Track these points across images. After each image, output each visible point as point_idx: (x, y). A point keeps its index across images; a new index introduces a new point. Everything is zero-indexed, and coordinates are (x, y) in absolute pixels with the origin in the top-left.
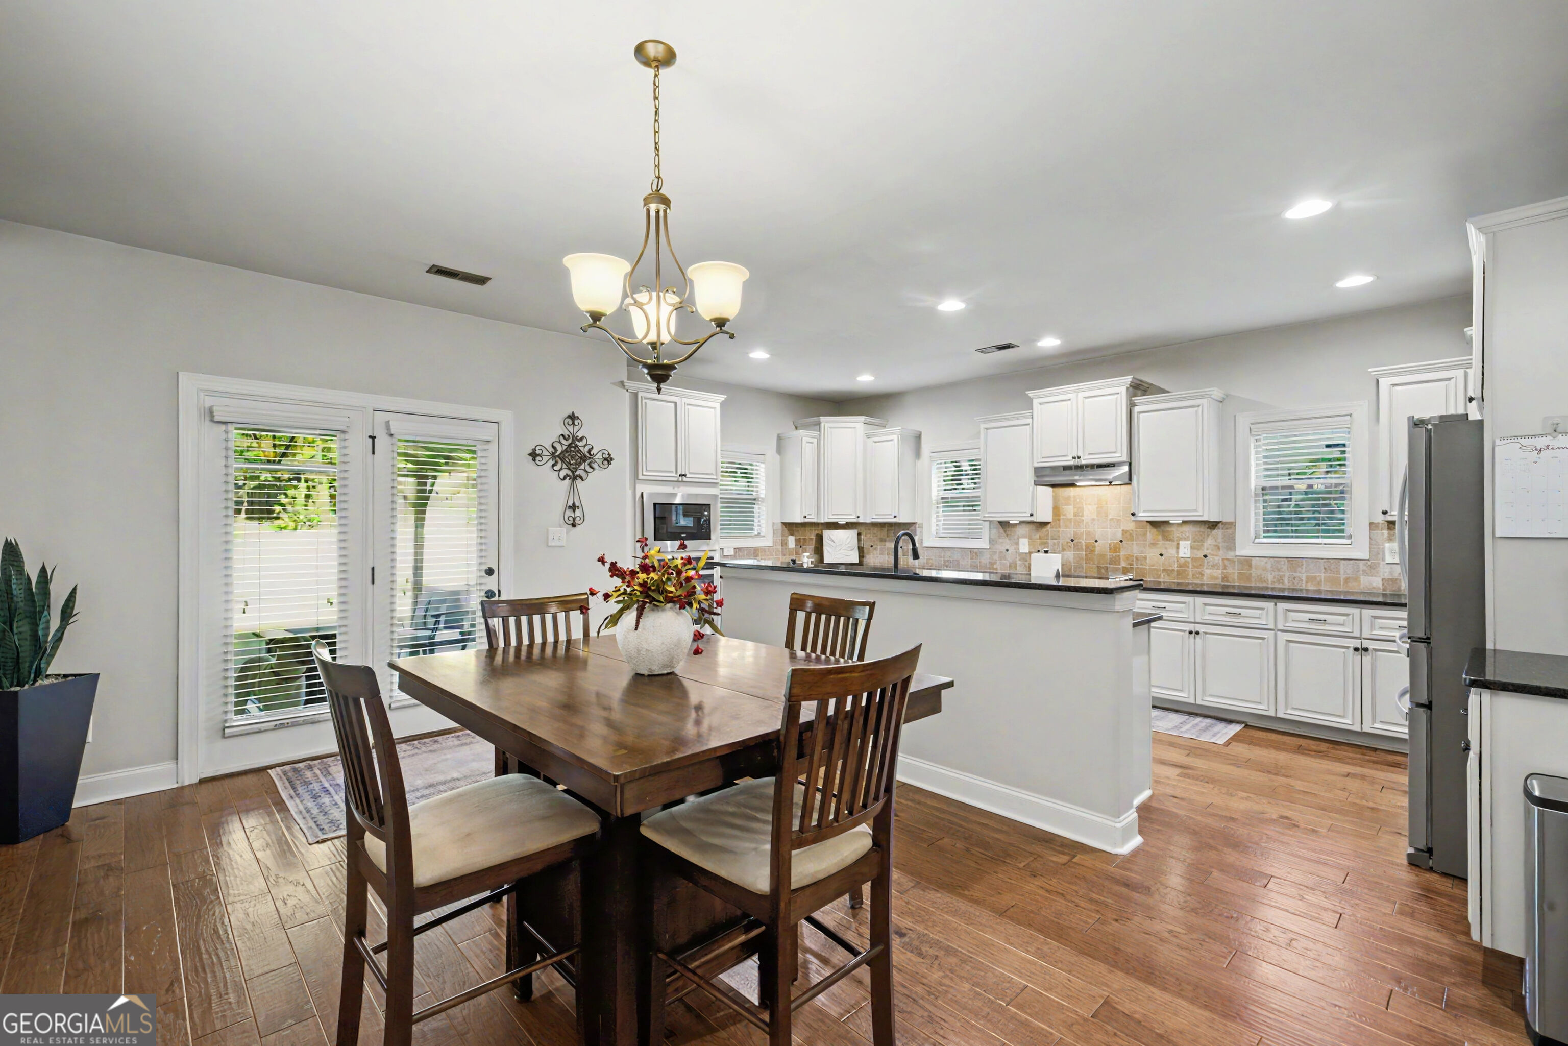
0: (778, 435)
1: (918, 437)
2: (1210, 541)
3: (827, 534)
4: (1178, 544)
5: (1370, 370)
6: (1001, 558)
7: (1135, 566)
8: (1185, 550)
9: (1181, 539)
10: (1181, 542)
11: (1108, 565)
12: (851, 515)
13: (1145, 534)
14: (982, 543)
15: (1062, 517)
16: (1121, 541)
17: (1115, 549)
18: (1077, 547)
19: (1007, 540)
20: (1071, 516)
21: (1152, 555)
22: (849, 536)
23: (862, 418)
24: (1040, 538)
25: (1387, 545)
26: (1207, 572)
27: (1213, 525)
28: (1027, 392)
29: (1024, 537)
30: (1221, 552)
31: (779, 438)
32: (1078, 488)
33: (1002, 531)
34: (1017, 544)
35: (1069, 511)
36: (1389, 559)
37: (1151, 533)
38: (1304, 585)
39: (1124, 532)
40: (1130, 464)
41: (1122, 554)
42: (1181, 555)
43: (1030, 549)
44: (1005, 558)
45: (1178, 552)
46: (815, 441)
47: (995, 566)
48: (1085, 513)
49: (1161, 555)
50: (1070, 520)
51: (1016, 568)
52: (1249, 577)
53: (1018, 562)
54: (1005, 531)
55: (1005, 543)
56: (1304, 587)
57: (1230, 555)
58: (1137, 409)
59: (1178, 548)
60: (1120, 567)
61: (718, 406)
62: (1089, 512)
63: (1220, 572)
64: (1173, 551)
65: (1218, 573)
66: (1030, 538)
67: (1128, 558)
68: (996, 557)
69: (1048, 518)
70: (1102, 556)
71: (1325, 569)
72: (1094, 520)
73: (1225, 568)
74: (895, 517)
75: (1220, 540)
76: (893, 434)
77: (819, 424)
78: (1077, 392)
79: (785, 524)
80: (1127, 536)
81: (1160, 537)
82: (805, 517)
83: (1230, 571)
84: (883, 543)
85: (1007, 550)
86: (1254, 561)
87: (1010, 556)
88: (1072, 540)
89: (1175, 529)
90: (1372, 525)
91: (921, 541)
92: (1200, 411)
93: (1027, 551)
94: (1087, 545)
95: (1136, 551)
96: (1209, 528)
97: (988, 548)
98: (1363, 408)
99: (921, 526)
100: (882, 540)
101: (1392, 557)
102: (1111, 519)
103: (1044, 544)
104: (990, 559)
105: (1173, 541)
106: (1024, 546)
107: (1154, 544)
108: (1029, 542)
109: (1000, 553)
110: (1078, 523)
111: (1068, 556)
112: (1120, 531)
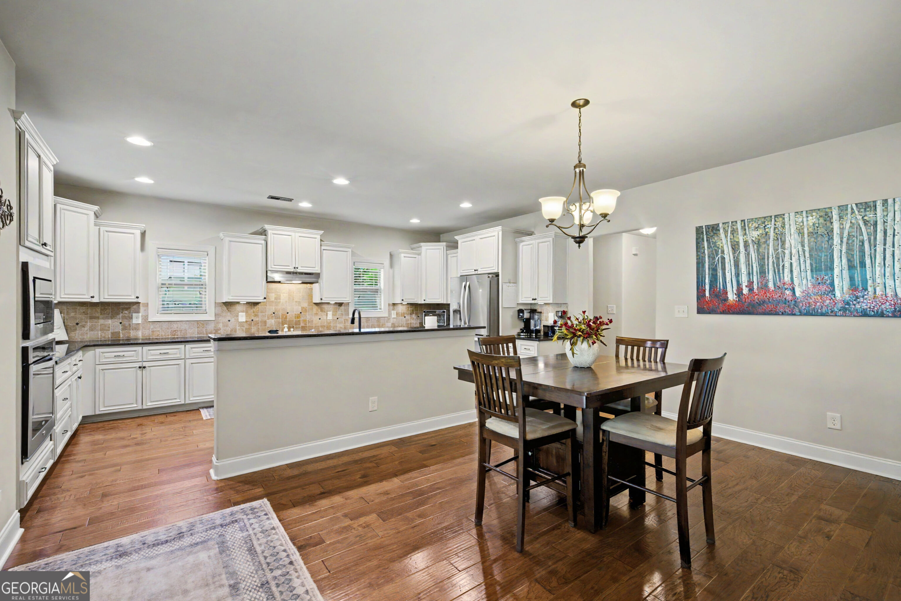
1: (143, 234)
2: (339, 312)
4: (327, 314)
6: (224, 326)
7: (308, 325)
8: (330, 316)
9: (327, 311)
11: (294, 326)
12: (85, 295)
13: (312, 309)
14: (210, 316)
15: (268, 300)
16: (301, 313)
17: (298, 316)
18: (277, 317)
19: (229, 314)
20: (274, 299)
21: (315, 319)
23: (96, 208)
24: (254, 313)
25: (392, 311)
26: (338, 325)
27: (340, 304)
28: (265, 225)
29: (243, 312)
30: (344, 317)
33: (225, 308)
34: (237, 316)
35: (273, 297)
36: (393, 317)
37: (315, 307)
39: (303, 308)
41: (302, 319)
42: (328, 318)
43: (246, 319)
44: (227, 326)
45: (327, 318)
47: (219, 332)
48: (281, 298)
49: (320, 319)
50: (272, 302)
51: (235, 332)
53: (238, 328)
54: (228, 309)
55: (228, 316)
57: (347, 317)
58: (324, 248)
59: (327, 315)
62: (284, 297)
63: (343, 325)
64: (325, 317)
65: (342, 325)
66: (247, 312)
67: (305, 321)
68: (220, 325)
69: (260, 299)
70: (291, 321)
72: (286, 301)
73: (345, 323)
74: (137, 297)
75: (343, 311)
76: (133, 228)
78: (295, 232)
80: (305, 310)
81: (319, 310)
83: (347, 324)
84: (94, 320)
85: (229, 321)
87: (231, 325)
88: (274, 313)
89: (325, 306)
90: (389, 304)
91: (145, 318)
92: (347, 254)
93: (245, 321)
94: (283, 315)
95: (308, 317)
96: (339, 306)
97: (214, 319)
98: (387, 262)
99: (147, 305)
100: (92, 318)
101: (394, 315)
102: (296, 302)
103: (256, 315)
104: (215, 327)
105: (325, 312)
106: (242, 318)
107: (317, 314)
108: (246, 315)
109: (223, 323)
110: (278, 303)
111: (272, 322)
112: (300, 307)
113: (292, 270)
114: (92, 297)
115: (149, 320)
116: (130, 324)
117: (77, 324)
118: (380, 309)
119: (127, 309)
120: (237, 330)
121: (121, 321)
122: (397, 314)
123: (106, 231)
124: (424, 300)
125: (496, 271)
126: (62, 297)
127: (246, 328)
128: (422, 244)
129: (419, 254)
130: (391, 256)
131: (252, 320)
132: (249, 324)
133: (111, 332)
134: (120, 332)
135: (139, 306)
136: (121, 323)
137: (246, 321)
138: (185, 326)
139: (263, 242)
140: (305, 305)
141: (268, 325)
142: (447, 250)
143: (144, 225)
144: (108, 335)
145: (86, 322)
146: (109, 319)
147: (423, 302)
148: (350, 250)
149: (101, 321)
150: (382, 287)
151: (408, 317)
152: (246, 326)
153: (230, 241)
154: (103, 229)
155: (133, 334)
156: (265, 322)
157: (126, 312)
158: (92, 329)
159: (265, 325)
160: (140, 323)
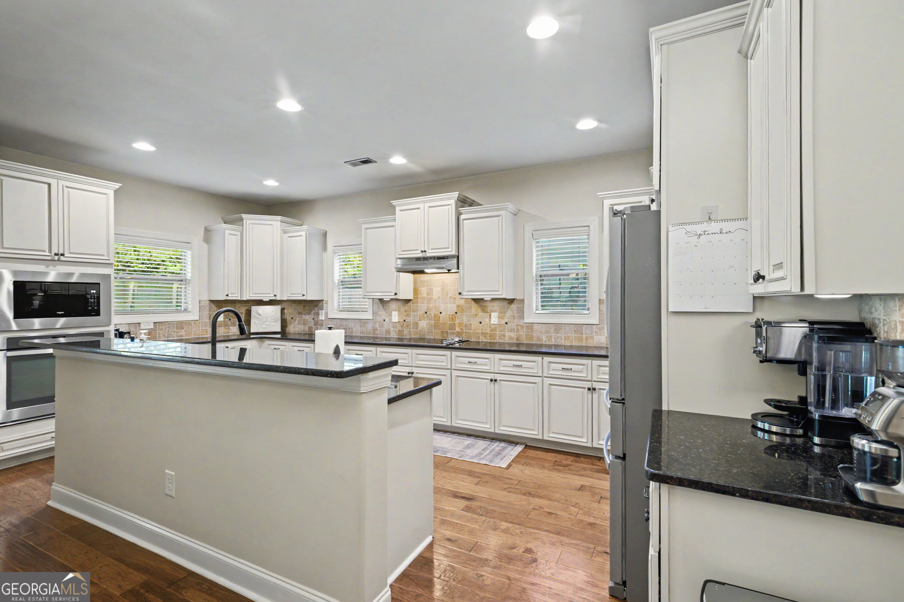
0: (205, 228)
1: (325, 234)
2: (509, 313)
3: (255, 309)
4: (490, 315)
5: (598, 194)
6: (380, 326)
7: (464, 331)
8: (495, 319)
9: (492, 311)
10: (492, 314)
11: (449, 331)
12: (270, 294)
13: (471, 308)
14: (368, 316)
15: (419, 296)
16: (456, 313)
17: (453, 318)
18: (429, 318)
20: (425, 295)
21: (474, 323)
22: (274, 311)
23: (279, 218)
24: (406, 311)
26: (507, 334)
27: (511, 301)
28: (391, 202)
29: (396, 310)
30: (516, 321)
31: (207, 231)
32: (425, 275)
33: (380, 305)
34: (391, 315)
35: (424, 291)
37: (475, 307)
38: (563, 342)
39: (458, 306)
40: (458, 257)
41: (457, 322)
42: (492, 322)
43: (399, 318)
44: (383, 326)
45: (490, 321)
46: (239, 234)
47: (376, 332)
48: (434, 294)
49: (481, 323)
50: (424, 298)
51: (389, 333)
52: (531, 338)
53: (392, 329)
54: (383, 306)
55: (383, 314)
56: (563, 344)
57: (521, 322)
58: (462, 217)
59: (490, 318)
60: (455, 331)
61: (111, 193)
62: (436, 291)
63: (515, 334)
64: (487, 320)
65: (513, 335)
66: (399, 311)
67: (460, 324)
68: (377, 325)
69: (410, 296)
70: (444, 324)
71: (575, 331)
72: (439, 298)
73: (518, 331)
74: (303, 295)
75: (515, 312)
76: (302, 231)
77: (242, 220)
78: (424, 202)
79: (212, 301)
80: (460, 309)
81: (480, 310)
82: (227, 295)
83: (521, 333)
84: (300, 316)
85: (384, 320)
86: (535, 327)
87: (386, 326)
88: (426, 313)
89: (488, 304)
91: (327, 314)
92: (503, 219)
93: (397, 321)
94: (435, 316)
95: (465, 320)
96: (509, 303)
97: (372, 318)
98: (595, 221)
99: (327, 303)
100: (300, 313)
102: (450, 297)
103: (408, 315)
104: (373, 327)
105: (487, 313)
106: (395, 317)
107: (476, 315)
108: (398, 314)
109: (380, 322)
110: (429, 300)
111: (423, 324)
112: (455, 305)
113: (420, 255)
115: (329, 317)
116: (318, 320)
119: (316, 306)
120: (391, 331)
121: (313, 317)
127: (399, 330)
131: (404, 321)
132: (401, 325)
133: (309, 327)
134: (312, 327)
135: (323, 303)
136: (313, 319)
137: (399, 322)
141: (420, 328)
143: (307, 227)
144: (307, 329)
145: (296, 317)
146: (307, 315)
149: (304, 316)
152: (399, 328)
156: (417, 324)
157: (316, 309)
158: (299, 323)
159: (417, 328)
160: (323, 319)
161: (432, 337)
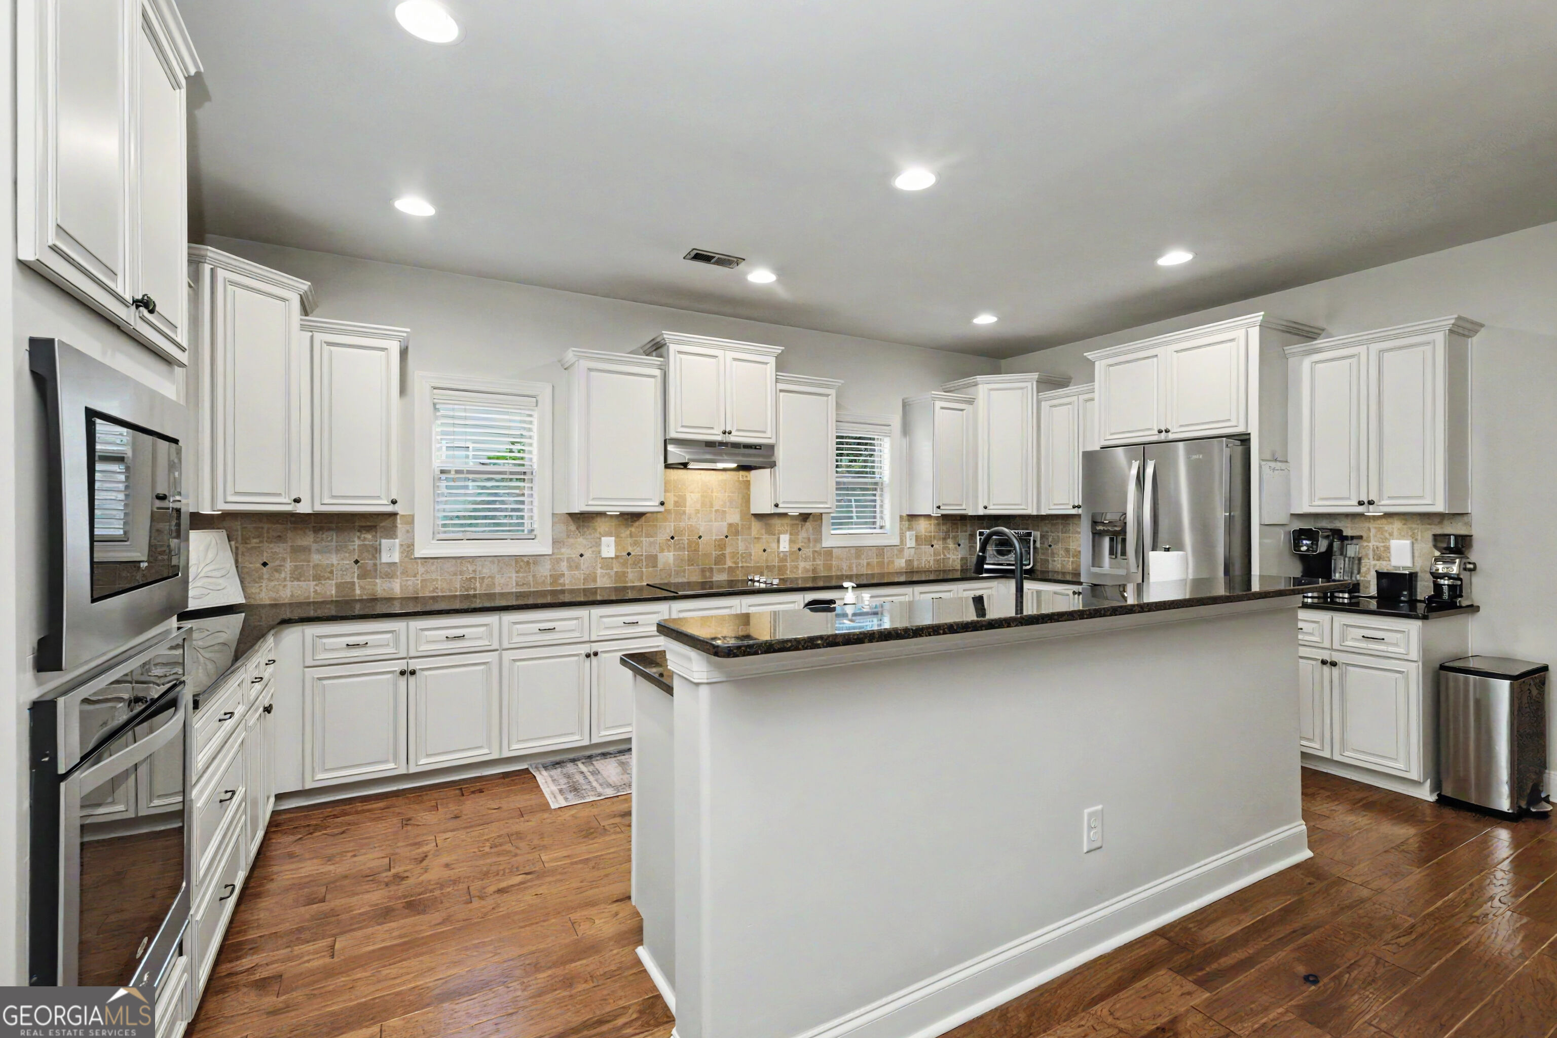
2: (803, 534)
4: (778, 538)
6: (570, 568)
7: (740, 565)
8: (785, 544)
9: (779, 534)
10: (781, 536)
11: (714, 566)
13: (750, 528)
14: (541, 546)
16: (727, 537)
17: (721, 545)
18: (678, 547)
19: (581, 539)
21: (756, 551)
24: (631, 536)
25: (908, 533)
26: (802, 564)
27: (805, 517)
28: (665, 333)
29: (610, 535)
30: (811, 545)
33: (573, 527)
34: (598, 544)
36: (908, 546)
37: (756, 526)
41: (728, 551)
42: (781, 549)
43: (617, 550)
44: (577, 567)
45: (778, 547)
47: (561, 581)
48: (688, 504)
49: (764, 550)
50: (669, 511)
51: (595, 580)
52: (829, 568)
53: (599, 571)
54: (579, 527)
55: (581, 542)
56: (865, 573)
57: (818, 547)
59: (778, 541)
60: (725, 567)
62: (692, 500)
63: (811, 564)
64: (774, 545)
65: (808, 565)
66: (617, 536)
67: (734, 555)
68: (564, 566)
69: (649, 507)
70: (706, 555)
71: (877, 555)
72: (697, 512)
73: (814, 560)
75: (811, 532)
76: (387, 336)
78: (724, 348)
80: (734, 530)
81: (763, 531)
83: (817, 562)
85: (581, 555)
86: (834, 550)
87: (585, 566)
88: (673, 538)
89: (776, 522)
90: (901, 517)
91: (409, 548)
92: (827, 400)
93: (613, 555)
94: (690, 543)
95: (741, 547)
96: (802, 520)
97: (551, 553)
98: (896, 421)
99: (410, 520)
100: (295, 549)
101: (910, 543)
102: (717, 511)
103: (636, 543)
104: (553, 569)
105: (774, 535)
106: (609, 547)
107: (758, 538)
108: (615, 541)
109: (569, 560)
110: (681, 514)
111: (668, 558)
112: (725, 524)
113: (719, 438)
114: (297, 501)
115: (417, 555)
116: (375, 565)
117: (265, 564)
118: (881, 527)
119: (371, 528)
120: (598, 575)
121: (356, 557)
122: (918, 538)
123: (325, 342)
124: (985, 508)
125: (1241, 429)
126: (230, 499)
127: (616, 572)
128: (979, 378)
129: (971, 402)
130: (905, 405)
131: (629, 554)
132: (620, 563)
133: (336, 584)
134: (353, 583)
135: (395, 520)
136: (357, 562)
137: (617, 557)
138: (487, 570)
139: (657, 372)
140: (734, 517)
141: (660, 565)
142: (1038, 392)
143: (408, 330)
144: (330, 590)
145: (284, 560)
146: (330, 552)
147: (981, 512)
148: (832, 392)
149: (316, 558)
150: (886, 478)
151: (938, 545)
152: (617, 568)
153: (590, 370)
154: (319, 337)
155: (382, 587)
156: (653, 560)
157: (369, 536)
158: (297, 576)
159: (655, 566)
160: (397, 560)
161: (685, 580)
